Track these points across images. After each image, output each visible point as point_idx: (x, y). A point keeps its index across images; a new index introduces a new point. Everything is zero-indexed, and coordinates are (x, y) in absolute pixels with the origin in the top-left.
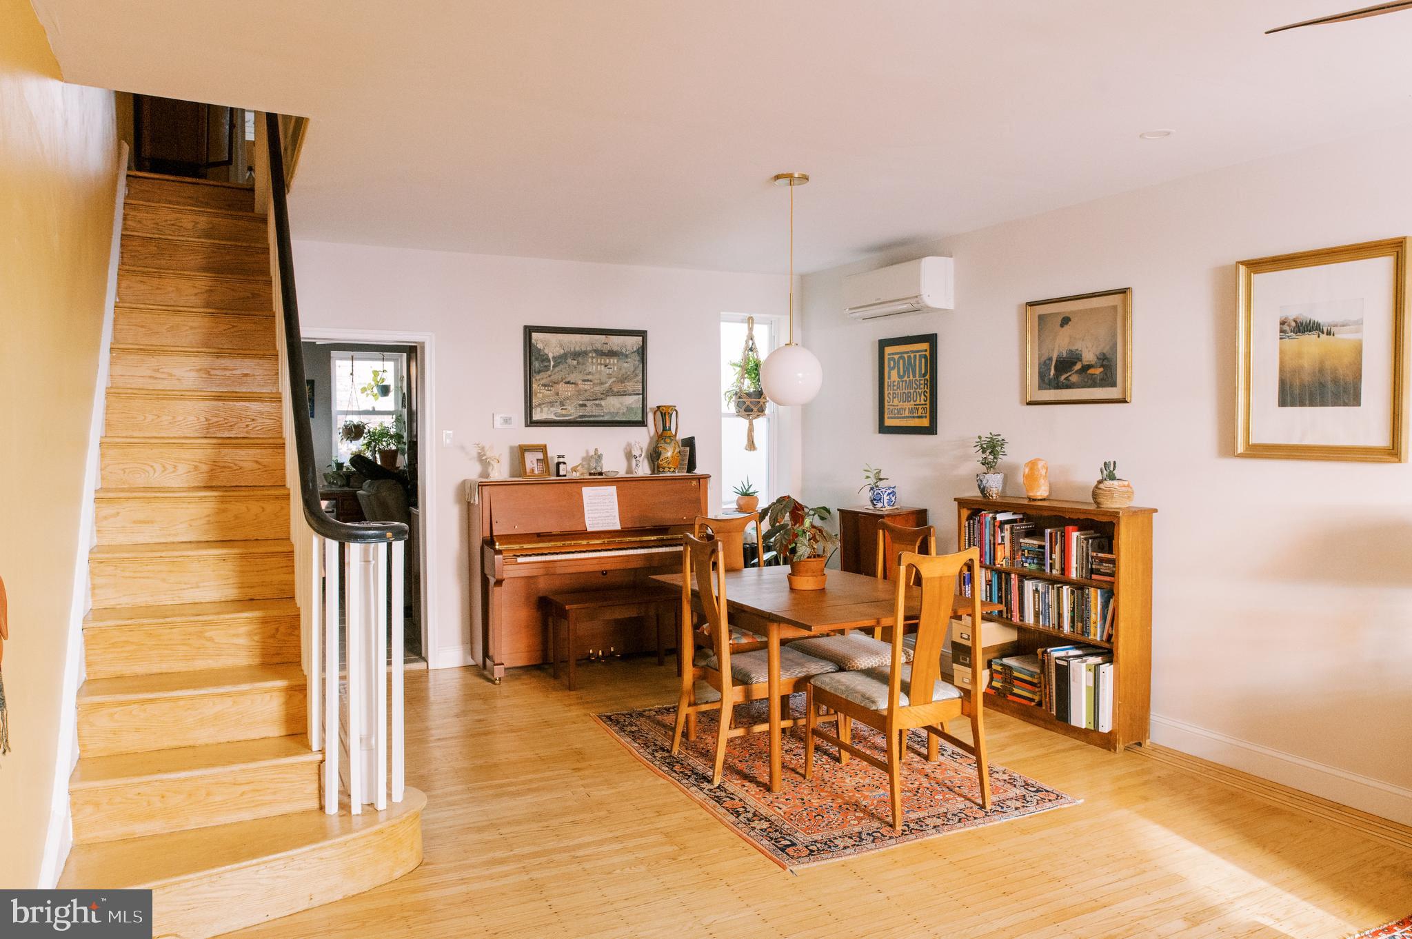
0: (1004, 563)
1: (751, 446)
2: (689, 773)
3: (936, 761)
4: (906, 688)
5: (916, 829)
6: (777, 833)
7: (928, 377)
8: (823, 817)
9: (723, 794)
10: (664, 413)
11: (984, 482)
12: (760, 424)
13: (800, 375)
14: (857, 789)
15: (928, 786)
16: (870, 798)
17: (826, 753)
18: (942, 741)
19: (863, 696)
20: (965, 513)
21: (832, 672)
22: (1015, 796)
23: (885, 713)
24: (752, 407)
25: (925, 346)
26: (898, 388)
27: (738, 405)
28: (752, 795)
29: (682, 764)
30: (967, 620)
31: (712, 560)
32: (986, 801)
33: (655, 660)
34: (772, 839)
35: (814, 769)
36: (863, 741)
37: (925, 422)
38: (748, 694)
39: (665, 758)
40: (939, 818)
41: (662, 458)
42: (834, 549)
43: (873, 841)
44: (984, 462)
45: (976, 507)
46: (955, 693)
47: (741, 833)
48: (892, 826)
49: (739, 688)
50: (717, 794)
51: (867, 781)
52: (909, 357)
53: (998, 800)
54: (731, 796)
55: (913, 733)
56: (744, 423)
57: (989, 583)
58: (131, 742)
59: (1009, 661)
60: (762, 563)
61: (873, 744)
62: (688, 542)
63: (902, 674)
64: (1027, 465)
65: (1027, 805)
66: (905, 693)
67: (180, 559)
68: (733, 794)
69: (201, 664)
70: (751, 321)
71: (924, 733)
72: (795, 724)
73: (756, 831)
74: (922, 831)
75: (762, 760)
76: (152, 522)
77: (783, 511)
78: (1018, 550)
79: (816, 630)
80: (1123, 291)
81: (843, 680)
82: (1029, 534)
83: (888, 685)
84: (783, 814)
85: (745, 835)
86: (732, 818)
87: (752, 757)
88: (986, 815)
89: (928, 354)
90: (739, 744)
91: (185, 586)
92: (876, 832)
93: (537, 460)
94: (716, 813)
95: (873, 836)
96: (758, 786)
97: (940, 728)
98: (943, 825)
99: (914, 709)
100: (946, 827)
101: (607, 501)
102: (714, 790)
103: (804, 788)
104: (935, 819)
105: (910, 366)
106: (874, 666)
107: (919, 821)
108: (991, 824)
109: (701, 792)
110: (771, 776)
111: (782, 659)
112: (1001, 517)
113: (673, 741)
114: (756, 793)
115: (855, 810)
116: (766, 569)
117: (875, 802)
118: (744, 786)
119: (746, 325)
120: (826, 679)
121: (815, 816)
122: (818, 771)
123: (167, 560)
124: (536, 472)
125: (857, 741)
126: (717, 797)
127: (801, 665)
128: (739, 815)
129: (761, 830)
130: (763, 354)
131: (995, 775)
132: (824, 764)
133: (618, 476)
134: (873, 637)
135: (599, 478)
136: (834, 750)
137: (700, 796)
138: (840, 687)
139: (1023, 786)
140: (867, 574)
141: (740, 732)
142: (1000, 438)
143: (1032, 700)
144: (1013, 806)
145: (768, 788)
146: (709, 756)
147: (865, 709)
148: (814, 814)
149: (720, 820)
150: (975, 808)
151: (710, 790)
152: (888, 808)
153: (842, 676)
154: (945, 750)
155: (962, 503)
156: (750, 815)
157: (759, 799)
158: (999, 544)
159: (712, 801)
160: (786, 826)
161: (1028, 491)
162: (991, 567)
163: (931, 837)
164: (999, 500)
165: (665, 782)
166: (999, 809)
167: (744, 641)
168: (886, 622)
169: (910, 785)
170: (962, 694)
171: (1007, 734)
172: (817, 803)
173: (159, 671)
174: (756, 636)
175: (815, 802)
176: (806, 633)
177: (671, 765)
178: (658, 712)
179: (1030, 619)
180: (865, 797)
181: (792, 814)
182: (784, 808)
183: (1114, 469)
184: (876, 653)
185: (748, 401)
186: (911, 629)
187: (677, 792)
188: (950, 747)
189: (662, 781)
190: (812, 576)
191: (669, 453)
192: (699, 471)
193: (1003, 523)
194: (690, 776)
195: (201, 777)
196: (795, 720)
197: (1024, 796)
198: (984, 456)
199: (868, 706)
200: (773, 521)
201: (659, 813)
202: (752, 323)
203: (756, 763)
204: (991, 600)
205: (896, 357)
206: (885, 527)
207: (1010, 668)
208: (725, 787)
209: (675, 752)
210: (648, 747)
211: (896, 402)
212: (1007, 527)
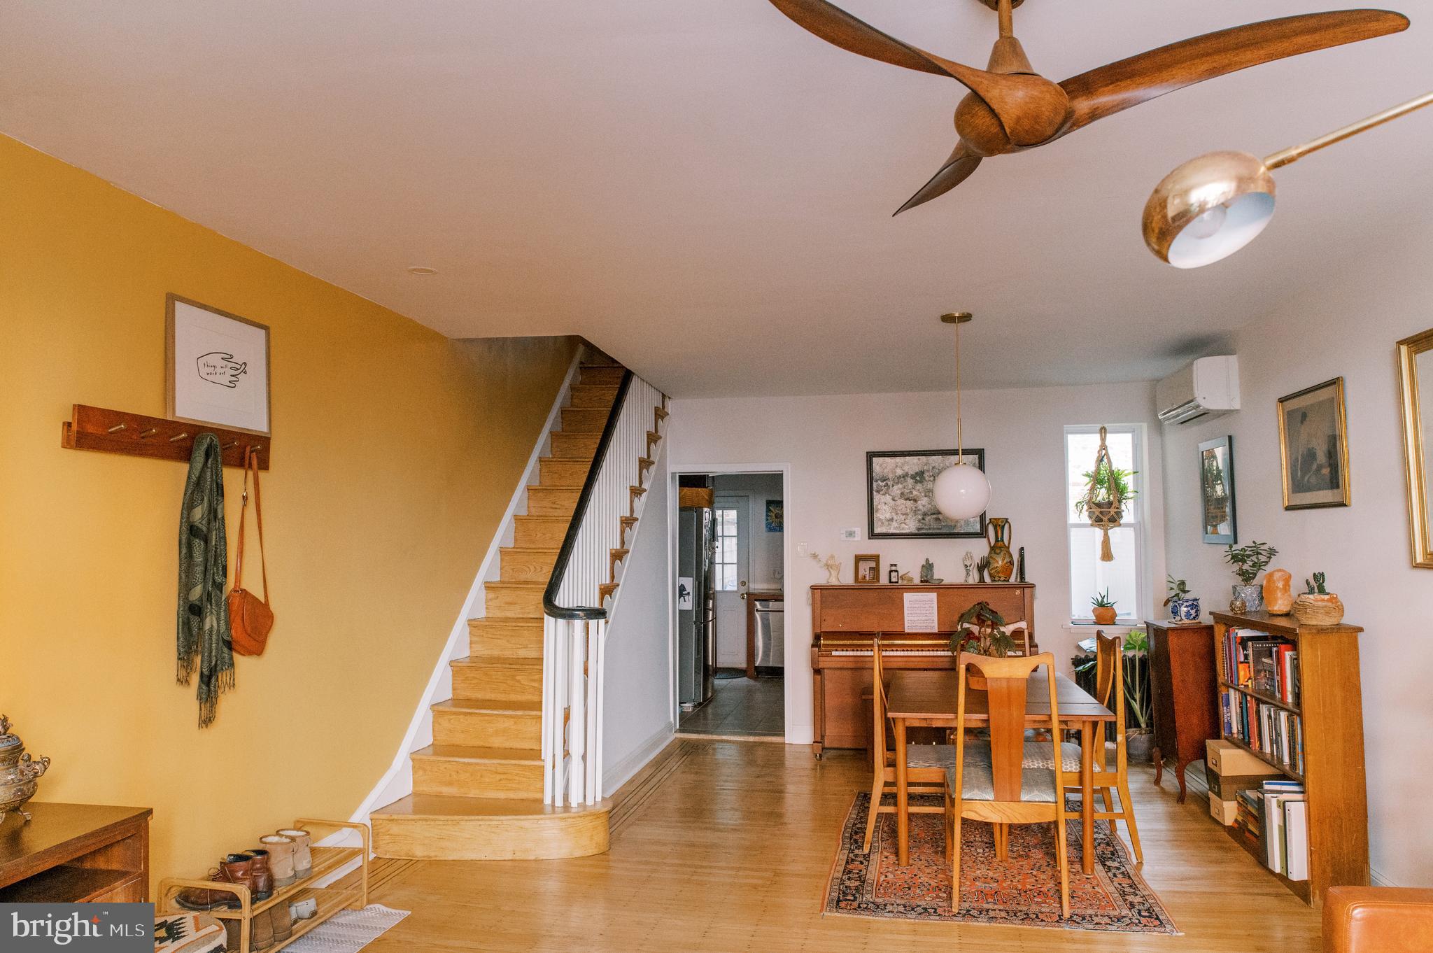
0: (1249, 683)
1: (1107, 555)
2: (860, 841)
3: (1089, 875)
5: (972, 915)
6: (855, 891)
8: (909, 889)
9: (861, 859)
10: (997, 525)
14: (976, 878)
15: (1045, 890)
20: (1222, 628)
22: (1116, 914)
27: (1091, 515)
28: (881, 864)
34: (845, 893)
39: (860, 828)
43: (920, 913)
53: (1093, 914)
54: (865, 861)
57: (1241, 705)
58: (459, 739)
59: (1250, 794)
64: (1265, 576)
67: (517, 628)
68: (868, 861)
69: (514, 697)
70: (1103, 431)
73: (841, 886)
76: (515, 604)
80: (1334, 382)
85: (829, 886)
86: (839, 875)
88: (1057, 921)
91: (519, 646)
92: (933, 909)
93: (870, 568)
94: (833, 870)
95: (926, 910)
96: (896, 860)
101: (926, 606)
102: (858, 856)
104: (1003, 912)
109: (846, 855)
112: (1243, 633)
114: (886, 864)
115: (945, 891)
119: (1098, 435)
123: (510, 628)
124: (867, 579)
126: (853, 860)
128: (848, 874)
129: (846, 886)
133: (943, 583)
135: (928, 582)
137: (841, 857)
139: (1141, 910)
144: (1096, 921)
149: (829, 875)
150: (1058, 914)
156: (855, 876)
157: (881, 868)
158: (1242, 663)
159: (844, 862)
160: (868, 888)
161: (1266, 605)
162: (1236, 687)
166: (1079, 920)
173: (490, 698)
177: (856, 834)
179: (1267, 748)
180: (971, 886)
183: (1323, 582)
185: (1099, 511)
191: (999, 563)
193: (1244, 642)
194: (856, 843)
195: (477, 764)
197: (1125, 916)
202: (1105, 433)
207: (1246, 801)
208: (871, 855)
212: (1250, 644)
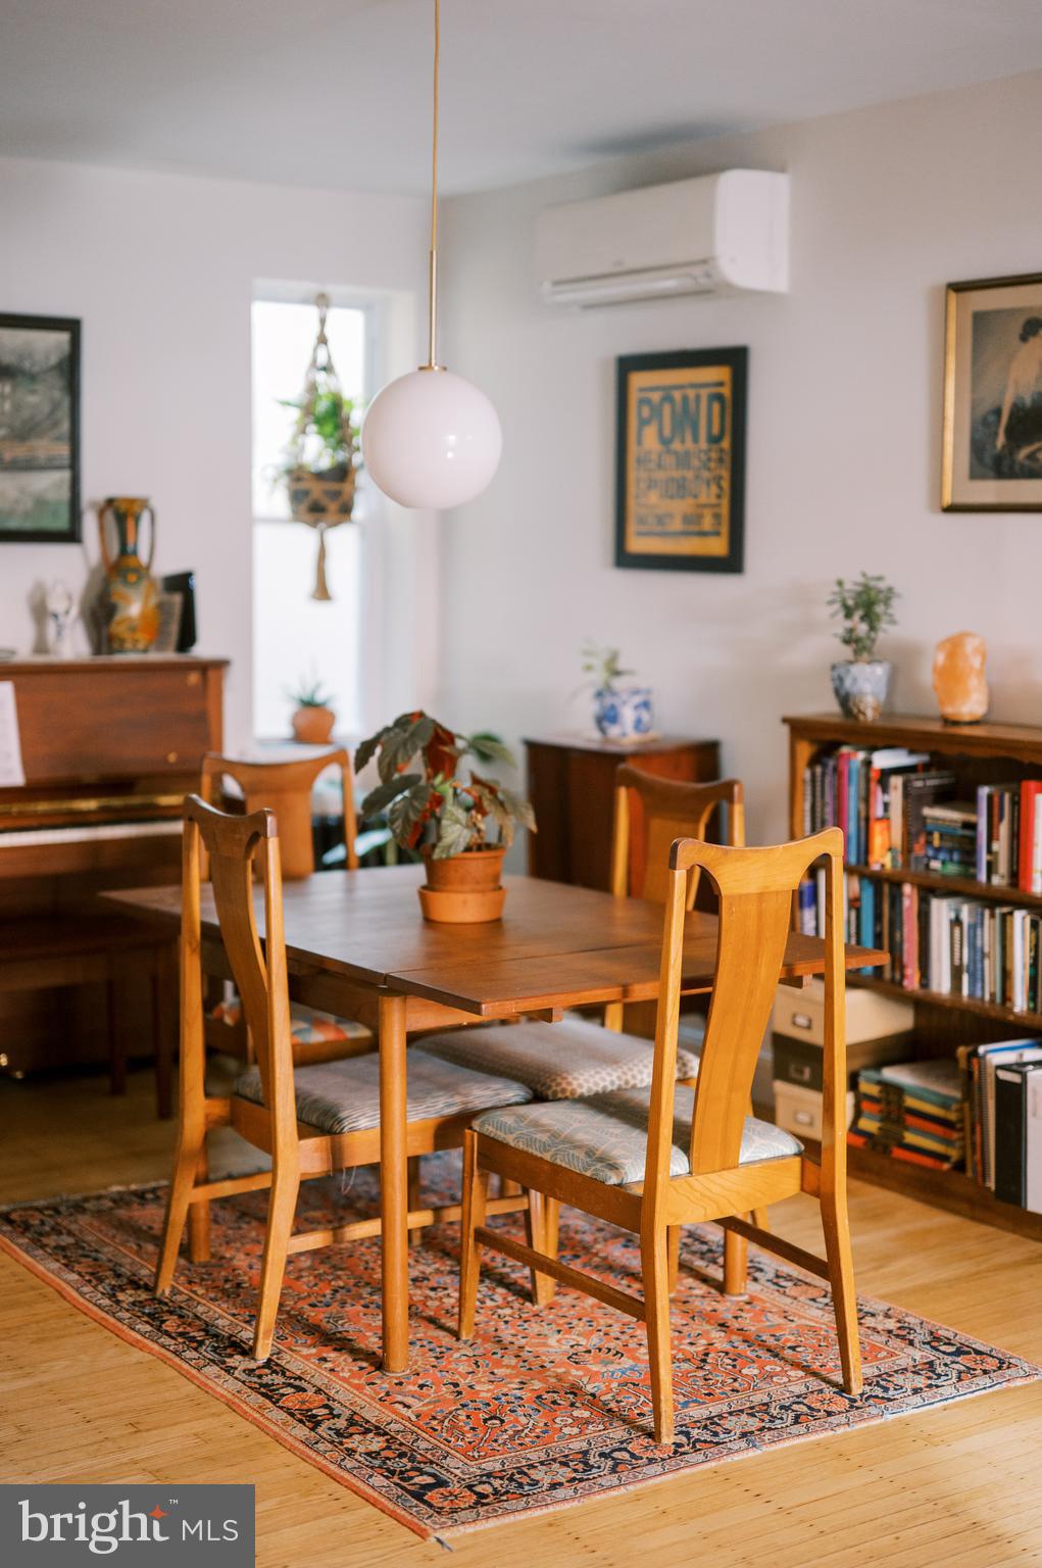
0: (888, 860)
1: (322, 592)
2: (199, 1335)
3: (741, 1294)
4: (683, 1137)
5: (705, 1441)
6: (405, 1460)
7: (726, 444)
8: (502, 1421)
9: (279, 1379)
10: (123, 514)
11: (848, 683)
12: (343, 540)
13: (452, 438)
14: (574, 1359)
15: (728, 1347)
16: (602, 1378)
17: (502, 1281)
18: (754, 1249)
19: (590, 1152)
20: (805, 751)
21: (517, 1104)
22: (911, 1363)
23: (639, 1191)
24: (325, 501)
25: (721, 374)
26: (660, 466)
27: (297, 497)
28: (344, 1379)
29: (181, 1317)
30: (814, 989)
31: (253, 856)
32: (853, 1376)
33: (105, 1083)
34: (393, 1473)
35: (478, 1318)
36: (581, 1253)
37: (718, 547)
38: (336, 1154)
39: (141, 1304)
40: (753, 1415)
41: (118, 617)
42: (517, 828)
43: (614, 1470)
44: (850, 639)
45: (829, 737)
46: (789, 1147)
47: (324, 1462)
48: (653, 1435)
49: (312, 1143)
50: (265, 1380)
51: (595, 1340)
52: (685, 399)
53: (877, 1373)
54: (297, 1383)
55: (691, 1235)
56: (305, 538)
57: (854, 904)
59: (894, 1075)
60: (354, 862)
61: (605, 1259)
62: (190, 813)
63: (674, 1106)
64: (941, 646)
65: (939, 1382)
66: (680, 1147)
68: (300, 1379)
70: (322, 300)
71: (715, 1235)
72: (438, 1219)
73: (357, 1456)
74: (718, 1443)
75: (362, 1302)
77: (409, 746)
78: (918, 835)
79: (489, 1010)
81: (545, 1120)
82: (942, 797)
83: (646, 1130)
84: (414, 1418)
85: (333, 1467)
86: (302, 1431)
87: (338, 1296)
88: (852, 1407)
89: (726, 391)
90: (309, 1268)
92: (620, 1450)
94: (266, 1423)
95: (613, 1459)
96: (354, 1360)
97: (749, 1221)
98: (761, 1429)
99: (698, 1181)
100: (767, 1436)
102: (257, 1372)
103: (458, 1360)
104: (744, 1417)
105: (685, 419)
106: (610, 1088)
107: (711, 1422)
108: (864, 1425)
109: (228, 1377)
110: (384, 1337)
111: (413, 1078)
112: (883, 760)
113: (159, 1267)
114: (353, 1375)
115: (572, 1405)
116: (367, 877)
117: (615, 1385)
118: (325, 1360)
119: (313, 310)
120: (507, 1118)
121: (485, 1421)
122: (487, 1322)
125: (568, 1254)
126: (266, 1386)
127: (448, 1088)
128: (318, 1424)
129: (369, 1454)
130: (351, 384)
131: (869, 1321)
132: (498, 1307)
133: (14, 660)
134: (603, 1024)
136: (520, 1274)
137: (228, 1386)
138: (539, 1136)
139: (928, 1343)
140: (589, 884)
141: (316, 1240)
142: (882, 585)
143: (944, 1158)
144: (909, 1386)
145: (380, 1364)
146: (245, 1296)
147: (596, 1184)
148: (482, 1416)
149: (277, 1439)
150: (829, 1391)
151: (250, 1372)
152: (642, 1399)
153: (542, 1113)
154: (761, 1270)
155: (799, 728)
156: (341, 1424)
157: (358, 1387)
158: (878, 819)
159: (254, 1395)
160: (423, 1445)
161: (942, 703)
162: (859, 869)
163: (737, 1457)
164: (880, 723)
165: (147, 1357)
166: (879, 1392)
167: (317, 1037)
168: (642, 992)
169: (688, 1348)
170: (803, 1147)
171: (892, 1232)
172: (488, 1391)
174: (343, 1027)
175: (485, 1391)
176: (465, 1017)
177: (155, 1319)
178: (120, 1200)
179: (941, 984)
180: (593, 1376)
181: (434, 1418)
182: (417, 1405)
184: (609, 1059)
185: (317, 490)
186: (697, 1005)
187: (172, 1379)
188: (770, 1262)
189: (137, 1355)
190: (473, 891)
191: (134, 607)
192: (203, 650)
193: (886, 774)
194: (201, 1343)
196: (437, 1210)
197: (931, 1364)
198: (849, 624)
199: (601, 1176)
200: (387, 768)
201: (136, 1428)
202: (327, 305)
203: (348, 1308)
204: (859, 942)
205: (656, 397)
206: (632, 781)
207: (897, 1091)
208: (282, 1363)
209: (165, 1288)
210: (101, 1280)
211: (653, 498)
212: (896, 781)
